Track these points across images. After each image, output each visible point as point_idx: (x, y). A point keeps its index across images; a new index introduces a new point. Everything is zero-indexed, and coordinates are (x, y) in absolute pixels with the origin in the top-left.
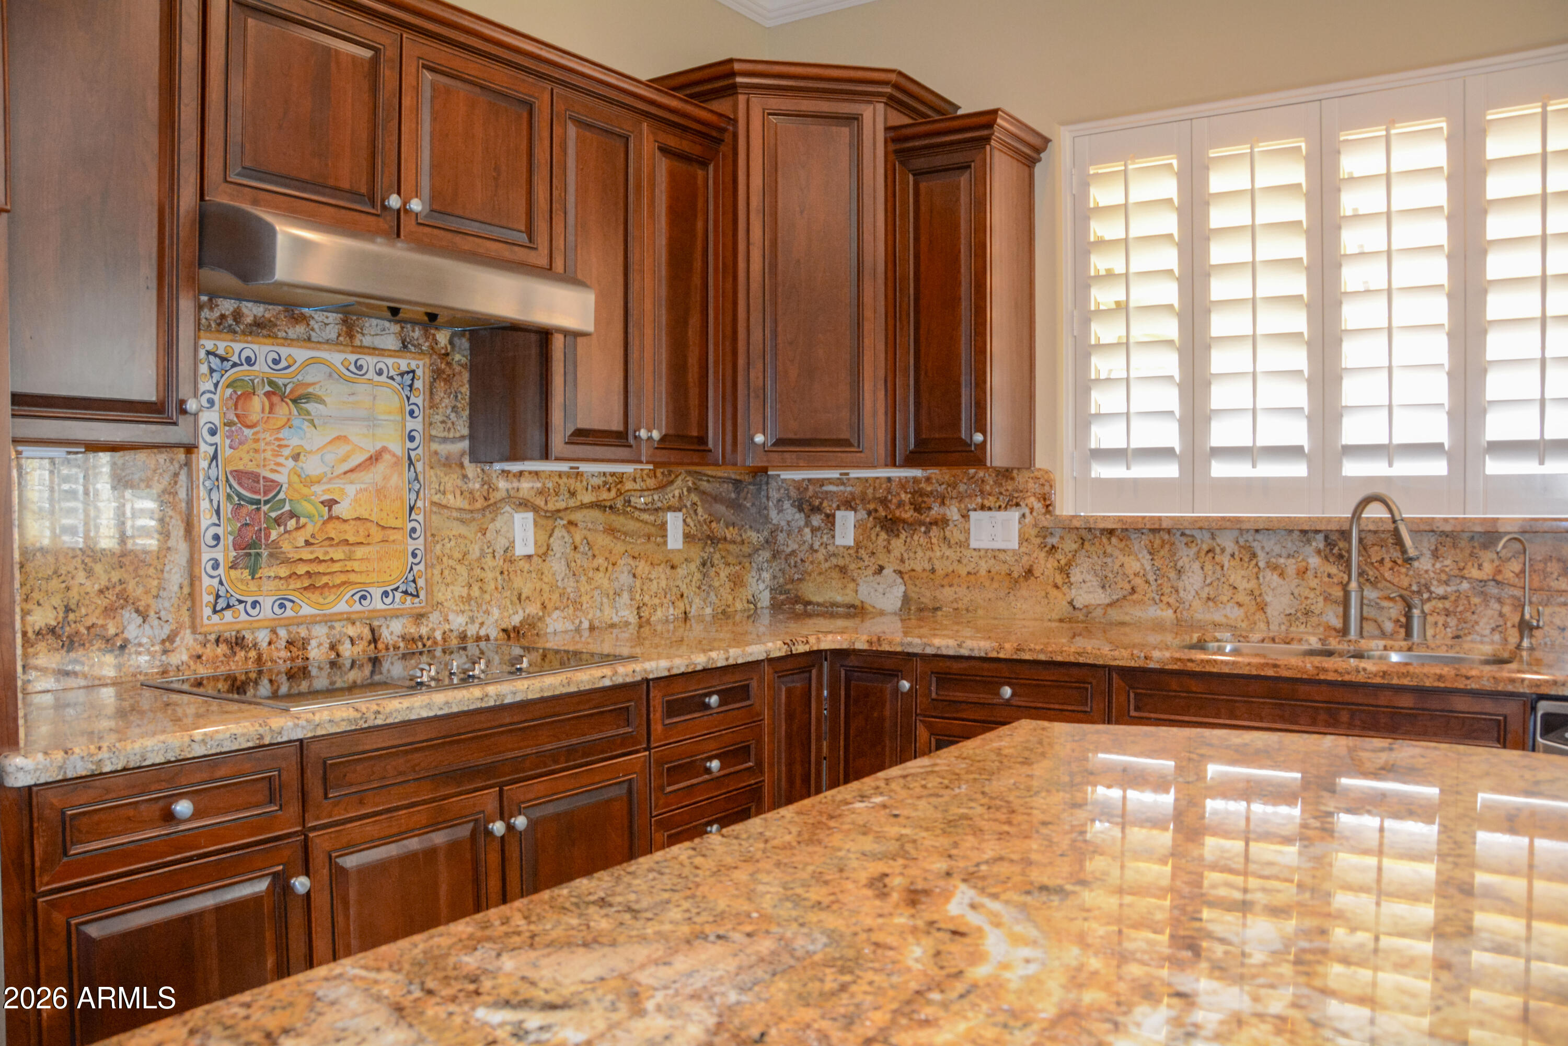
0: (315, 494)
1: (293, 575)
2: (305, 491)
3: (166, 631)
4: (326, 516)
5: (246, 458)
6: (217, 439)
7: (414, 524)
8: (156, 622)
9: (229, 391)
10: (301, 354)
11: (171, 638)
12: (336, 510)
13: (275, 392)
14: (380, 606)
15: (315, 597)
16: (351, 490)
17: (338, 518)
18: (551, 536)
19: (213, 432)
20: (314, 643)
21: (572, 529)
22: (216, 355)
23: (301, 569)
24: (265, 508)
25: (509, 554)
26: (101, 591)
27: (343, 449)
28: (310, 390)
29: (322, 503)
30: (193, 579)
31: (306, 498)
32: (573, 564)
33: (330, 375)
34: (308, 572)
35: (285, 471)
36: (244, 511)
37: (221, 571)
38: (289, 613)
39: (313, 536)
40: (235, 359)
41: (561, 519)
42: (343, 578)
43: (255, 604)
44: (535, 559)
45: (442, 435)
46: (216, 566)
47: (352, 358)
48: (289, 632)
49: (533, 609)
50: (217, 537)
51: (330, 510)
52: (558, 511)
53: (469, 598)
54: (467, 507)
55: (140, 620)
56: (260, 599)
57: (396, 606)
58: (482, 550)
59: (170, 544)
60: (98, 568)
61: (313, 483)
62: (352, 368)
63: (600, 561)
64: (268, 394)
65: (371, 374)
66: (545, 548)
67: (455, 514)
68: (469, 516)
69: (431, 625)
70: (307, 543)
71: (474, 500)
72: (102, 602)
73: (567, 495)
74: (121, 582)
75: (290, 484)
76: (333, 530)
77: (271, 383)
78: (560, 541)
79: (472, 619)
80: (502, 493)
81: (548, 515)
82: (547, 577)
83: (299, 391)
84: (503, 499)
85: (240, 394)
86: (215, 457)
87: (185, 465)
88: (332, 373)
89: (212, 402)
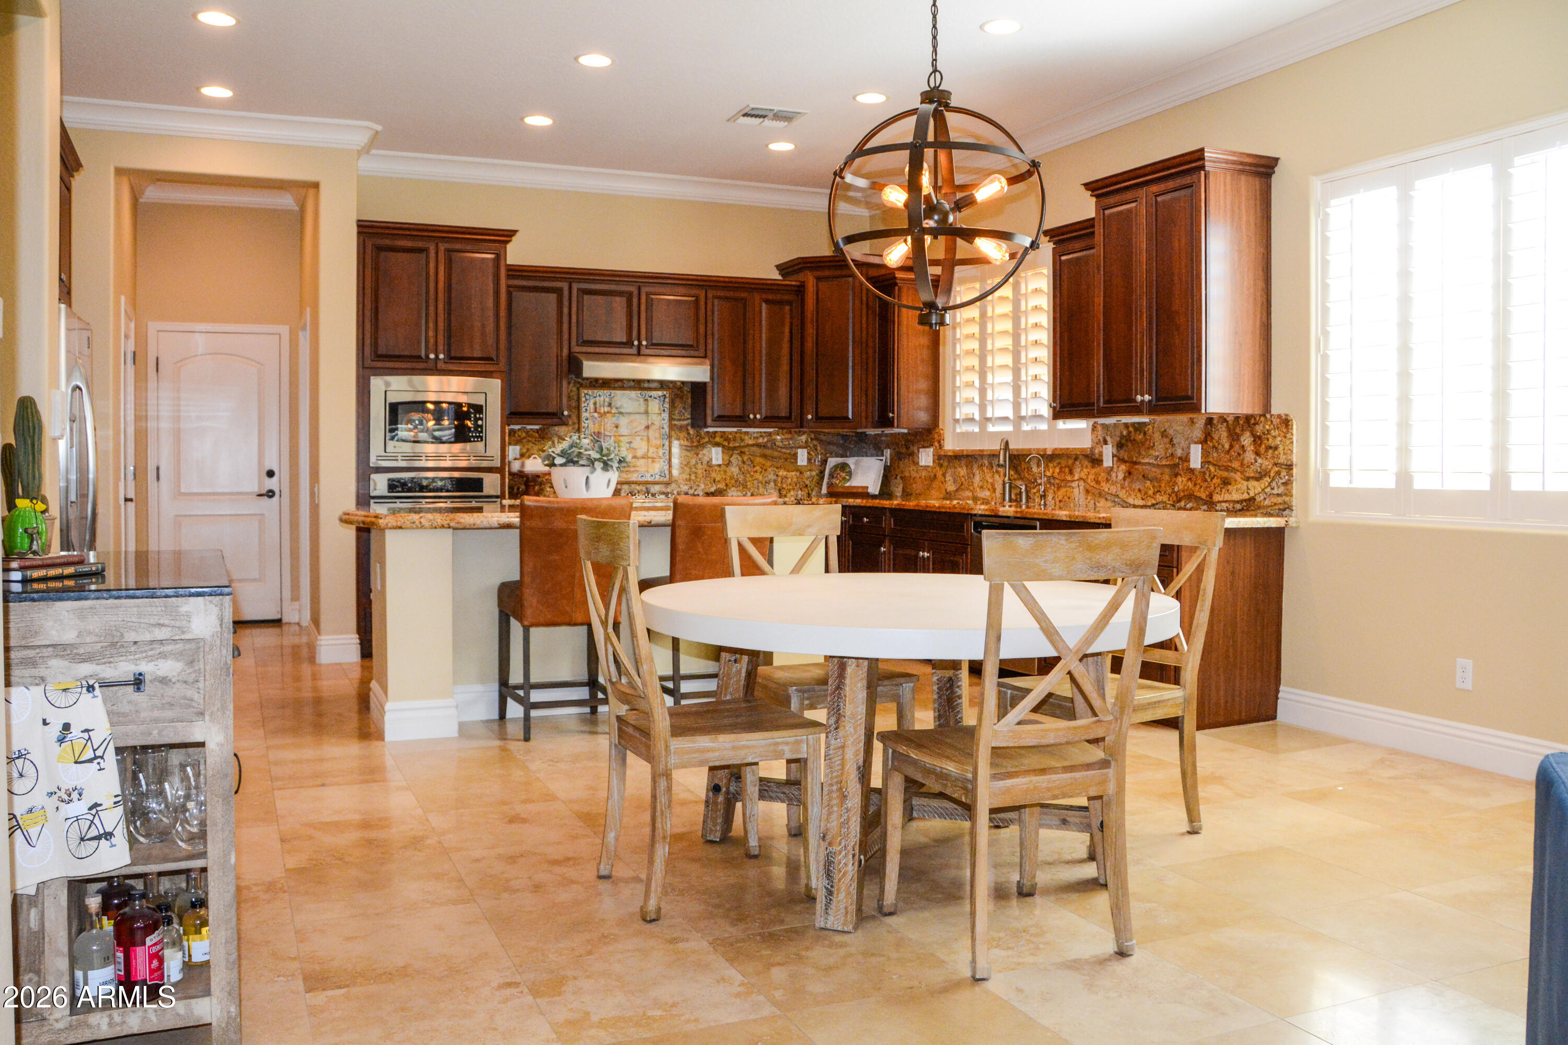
2: (620, 438)
6: (588, 422)
10: (619, 393)
12: (632, 445)
14: (650, 480)
16: (639, 439)
17: (633, 448)
18: (731, 457)
19: (587, 419)
20: (623, 491)
21: (742, 455)
22: (588, 395)
25: (709, 464)
27: (636, 424)
28: (622, 404)
32: (743, 469)
40: (595, 396)
41: (737, 450)
44: (723, 466)
45: (678, 418)
49: (721, 486)
51: (629, 445)
52: (735, 448)
53: (690, 480)
54: (689, 444)
57: (656, 481)
58: (697, 462)
62: (638, 396)
63: (758, 468)
64: (607, 407)
65: (648, 397)
66: (728, 462)
67: (684, 448)
68: (691, 449)
69: (672, 489)
71: (693, 442)
73: (740, 441)
77: (608, 403)
78: (735, 459)
79: (691, 488)
80: (707, 440)
81: (729, 449)
82: (729, 474)
83: (618, 405)
84: (707, 442)
85: (597, 407)
86: (587, 428)
87: (578, 430)
88: (631, 398)
89: (587, 410)
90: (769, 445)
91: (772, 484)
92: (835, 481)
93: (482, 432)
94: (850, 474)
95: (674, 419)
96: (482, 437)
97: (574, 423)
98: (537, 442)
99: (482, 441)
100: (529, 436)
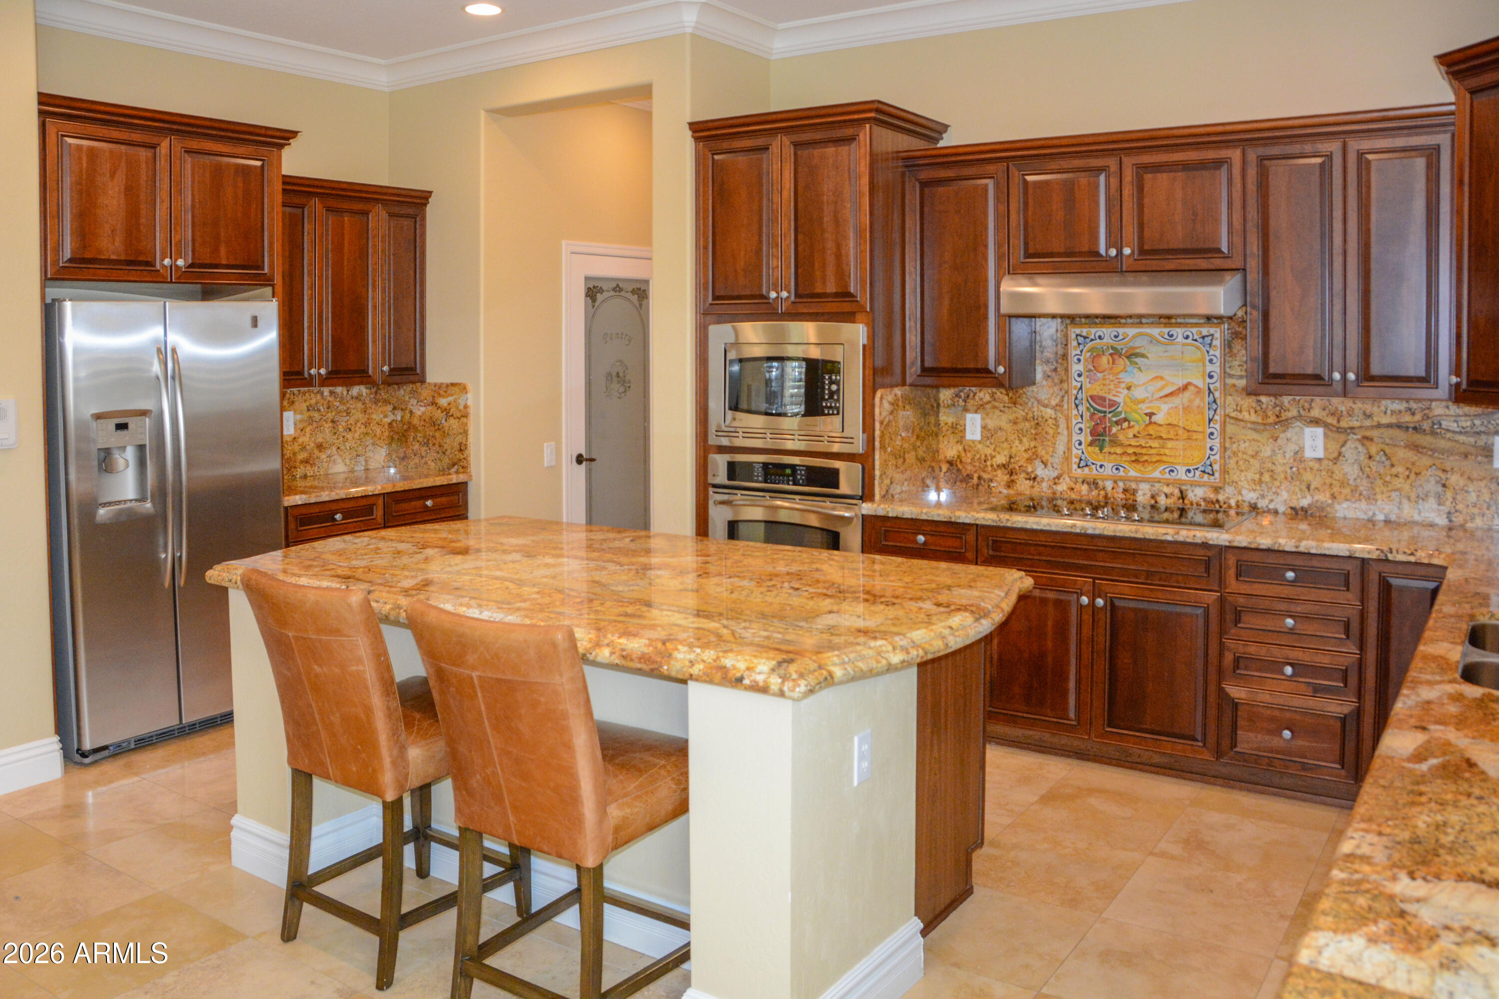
0: (1140, 409)
1: (1124, 453)
2: (1134, 407)
3: (1055, 474)
4: (1147, 422)
5: (1098, 389)
6: (1082, 379)
7: (1212, 430)
8: (1051, 468)
9: (1089, 354)
10: (1132, 333)
11: (1058, 478)
12: (1154, 418)
13: (1116, 353)
14: (1184, 477)
15: (1139, 466)
16: (1165, 407)
17: (1155, 423)
18: (1343, 446)
19: (1080, 375)
20: (1140, 493)
21: (1366, 442)
22: (1081, 336)
23: (1130, 450)
24: (1110, 415)
25: (1299, 456)
26: (1026, 451)
27: (1160, 383)
28: (1138, 351)
29: (1146, 414)
30: (1069, 450)
31: (1135, 411)
32: (1367, 469)
33: (1151, 342)
34: (1134, 453)
35: (1122, 396)
36: (1096, 417)
37: (1083, 446)
38: (1122, 473)
39: (1139, 432)
40: (1092, 337)
41: (1354, 434)
42: (1158, 458)
43: (1101, 466)
44: (1325, 462)
45: (1239, 373)
46: (1080, 444)
47: (1166, 330)
48: (1125, 484)
49: (1323, 497)
50: (1081, 429)
51: (1150, 418)
52: (1352, 428)
53: (1260, 482)
54: (1260, 421)
55: (1043, 466)
56: (1105, 464)
57: (1196, 479)
58: (1273, 451)
59: (1059, 431)
60: (1025, 440)
62: (1167, 336)
64: (1111, 355)
65: (1180, 339)
66: (1336, 455)
67: (1249, 425)
68: (1262, 427)
69: (1226, 495)
70: (1135, 436)
71: (1267, 416)
72: (1026, 456)
73: (1361, 417)
74: (1035, 448)
75: (1125, 402)
76: (1152, 430)
77: (1113, 348)
78: (1353, 450)
79: (1263, 496)
80: (1294, 412)
81: (1340, 430)
82: (1338, 475)
83: (1131, 352)
84: (1294, 417)
85: (1096, 355)
86: (1081, 388)
87: (1067, 392)
88: (1152, 340)
89: (1079, 360)
90: (1425, 426)
91: (1430, 501)
93: (838, 400)
95: (1231, 376)
96: (838, 409)
97: (1062, 382)
98: (1006, 409)
99: (838, 414)
100: (995, 400)
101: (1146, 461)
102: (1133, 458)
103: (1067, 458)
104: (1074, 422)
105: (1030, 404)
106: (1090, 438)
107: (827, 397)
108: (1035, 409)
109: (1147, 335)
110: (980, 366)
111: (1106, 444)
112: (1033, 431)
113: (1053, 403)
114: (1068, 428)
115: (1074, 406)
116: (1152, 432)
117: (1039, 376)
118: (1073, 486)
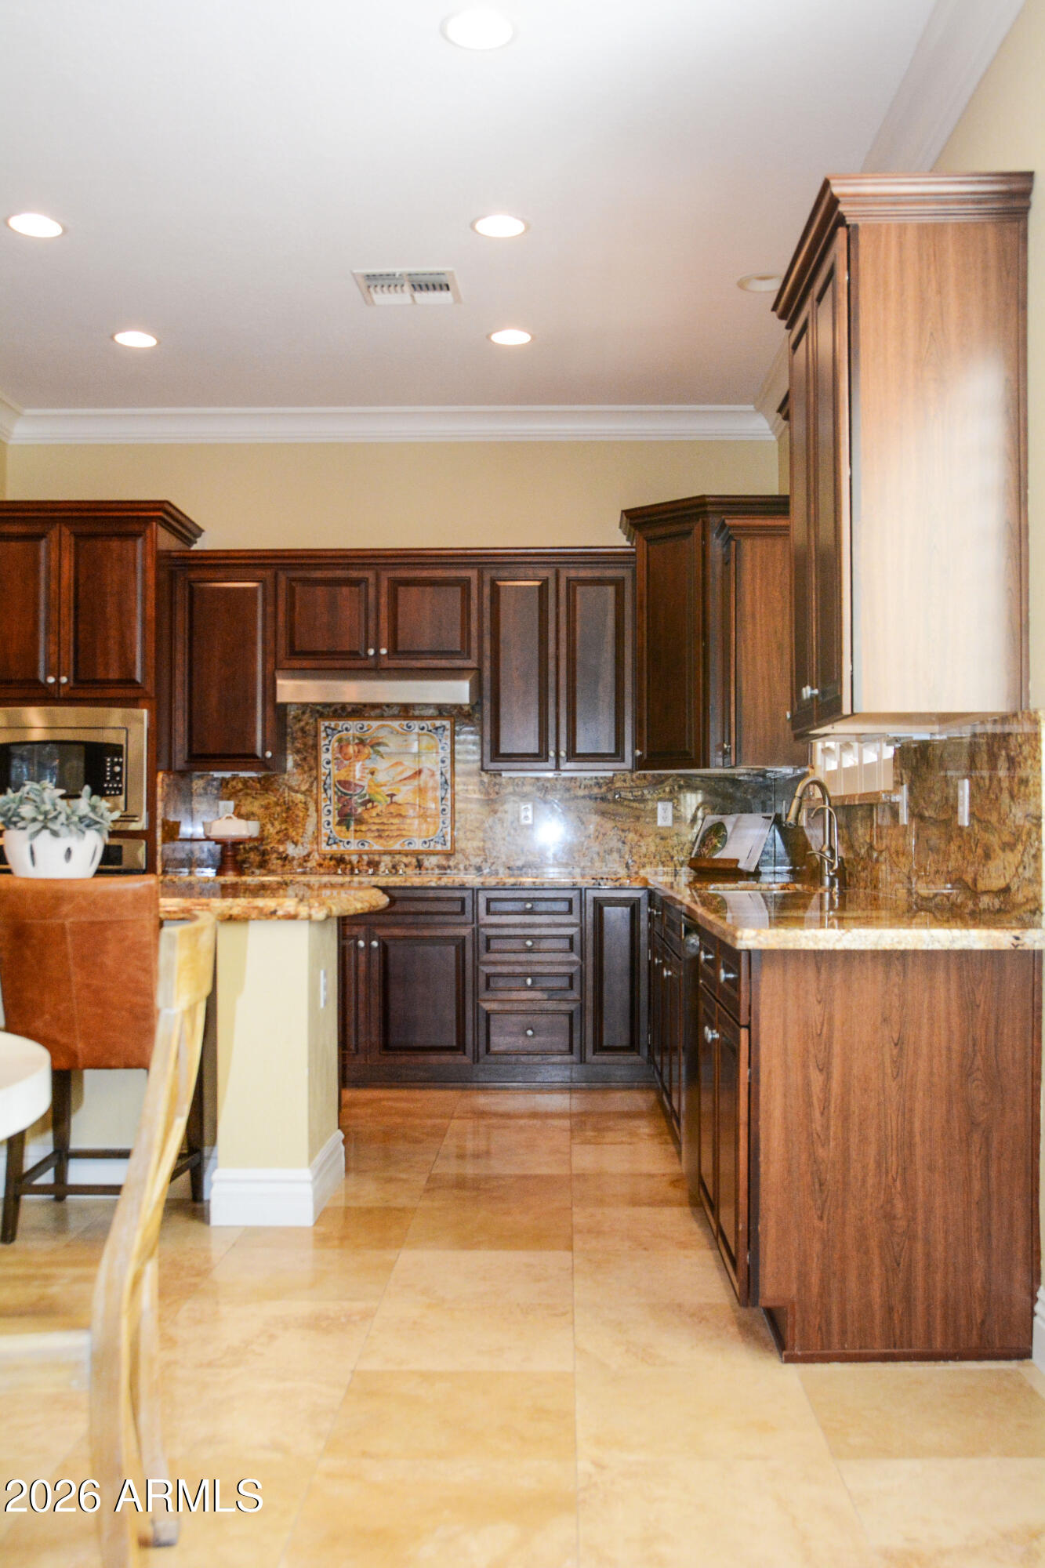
1: (369, 830)
2: (378, 789)
3: (305, 852)
5: (345, 774)
6: (330, 766)
7: (444, 807)
8: (301, 848)
9: (336, 744)
10: (375, 724)
11: (308, 855)
12: (395, 799)
13: (361, 743)
14: (421, 848)
15: (382, 841)
16: (404, 789)
17: (396, 803)
19: (328, 763)
20: (382, 864)
22: (329, 728)
23: (374, 828)
24: (356, 797)
25: (515, 825)
26: (277, 833)
27: (400, 768)
28: (380, 740)
30: (318, 829)
31: (377, 793)
33: (392, 733)
34: (377, 829)
36: (343, 800)
37: (331, 826)
38: (366, 848)
40: (340, 729)
42: (398, 833)
45: (466, 759)
46: (329, 824)
47: (405, 723)
48: (369, 858)
49: (535, 858)
50: (329, 811)
51: (391, 799)
53: (485, 848)
54: (483, 797)
55: (293, 846)
56: (351, 840)
57: (431, 849)
58: (494, 822)
59: (309, 813)
60: (276, 823)
61: (382, 786)
62: (405, 728)
63: (592, 831)
64: (356, 744)
65: (417, 730)
67: (475, 802)
68: (485, 803)
69: (457, 861)
70: (378, 815)
71: (489, 794)
73: (562, 791)
74: (286, 829)
76: (393, 809)
77: (359, 739)
79: (486, 860)
80: (509, 790)
81: (546, 802)
83: (374, 742)
84: (511, 794)
85: (342, 745)
86: (329, 774)
87: (316, 778)
88: (393, 731)
89: (328, 750)
90: (610, 796)
91: (615, 855)
92: (705, 851)
93: (120, 781)
94: (724, 840)
95: (459, 761)
96: (120, 789)
97: (311, 769)
98: (258, 796)
99: (121, 794)
100: (247, 787)
101: (388, 836)
102: (376, 834)
103: (316, 839)
104: (323, 804)
105: (281, 790)
106: (337, 819)
107: (108, 778)
108: (286, 795)
109: (387, 726)
110: (247, 752)
111: (352, 823)
112: (284, 815)
113: (304, 788)
114: (317, 810)
115: (322, 790)
116: (392, 811)
117: (290, 764)
118: (322, 862)
